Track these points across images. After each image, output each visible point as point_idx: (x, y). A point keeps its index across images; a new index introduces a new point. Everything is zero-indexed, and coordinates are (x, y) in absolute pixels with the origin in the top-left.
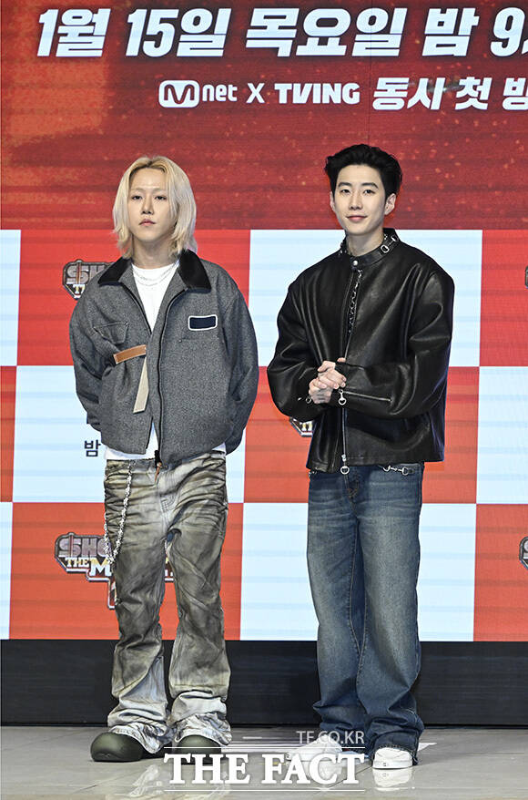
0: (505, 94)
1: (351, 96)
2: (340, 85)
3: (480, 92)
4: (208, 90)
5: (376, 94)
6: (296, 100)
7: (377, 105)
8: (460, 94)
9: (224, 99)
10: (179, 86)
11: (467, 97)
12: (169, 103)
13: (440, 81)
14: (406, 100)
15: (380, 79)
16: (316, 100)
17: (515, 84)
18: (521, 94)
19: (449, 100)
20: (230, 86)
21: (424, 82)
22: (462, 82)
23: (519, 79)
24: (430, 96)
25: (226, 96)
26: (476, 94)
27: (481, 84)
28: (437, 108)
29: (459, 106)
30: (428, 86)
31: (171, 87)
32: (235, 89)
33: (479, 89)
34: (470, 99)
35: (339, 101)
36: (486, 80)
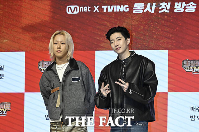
0: (175, 8)
1: (126, 9)
2: (122, 6)
3: (167, 7)
4: (82, 8)
5: (134, 8)
6: (109, 11)
7: (134, 12)
8: (160, 8)
9: (86, 11)
10: (73, 7)
11: (163, 9)
12: (70, 13)
13: (154, 4)
14: (143, 10)
15: (135, 4)
16: (115, 11)
17: (178, 4)
18: (180, 7)
19: (157, 10)
20: (88, 7)
21: (149, 4)
22: (161, 4)
23: (179, 3)
24: (151, 9)
25: (87, 10)
26: (165, 8)
27: (167, 4)
28: (153, 12)
29: (160, 12)
30: (150, 6)
31: (70, 8)
32: (90, 8)
33: (166, 6)
34: (164, 9)
35: (122, 11)
36: (169, 3)
